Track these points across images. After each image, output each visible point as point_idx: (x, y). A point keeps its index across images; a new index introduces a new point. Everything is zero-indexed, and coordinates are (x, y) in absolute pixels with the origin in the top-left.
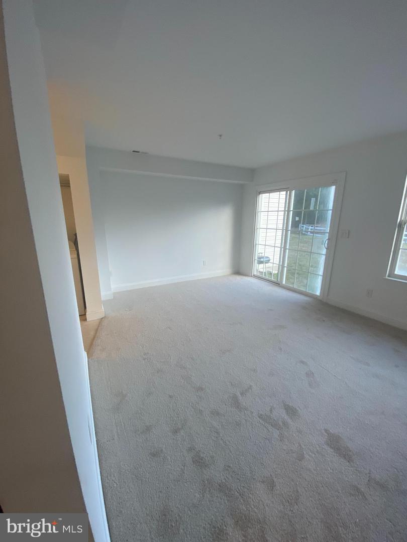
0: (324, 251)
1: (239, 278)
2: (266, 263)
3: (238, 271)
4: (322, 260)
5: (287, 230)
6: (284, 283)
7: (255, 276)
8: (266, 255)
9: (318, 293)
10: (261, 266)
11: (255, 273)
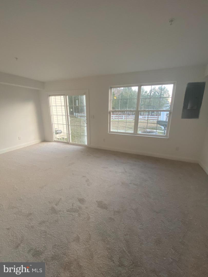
0: (86, 125)
1: (45, 144)
2: (60, 133)
3: (44, 140)
4: (86, 129)
5: (68, 116)
6: (71, 142)
7: (55, 141)
8: (59, 129)
9: (86, 144)
10: (58, 135)
11: (55, 140)
